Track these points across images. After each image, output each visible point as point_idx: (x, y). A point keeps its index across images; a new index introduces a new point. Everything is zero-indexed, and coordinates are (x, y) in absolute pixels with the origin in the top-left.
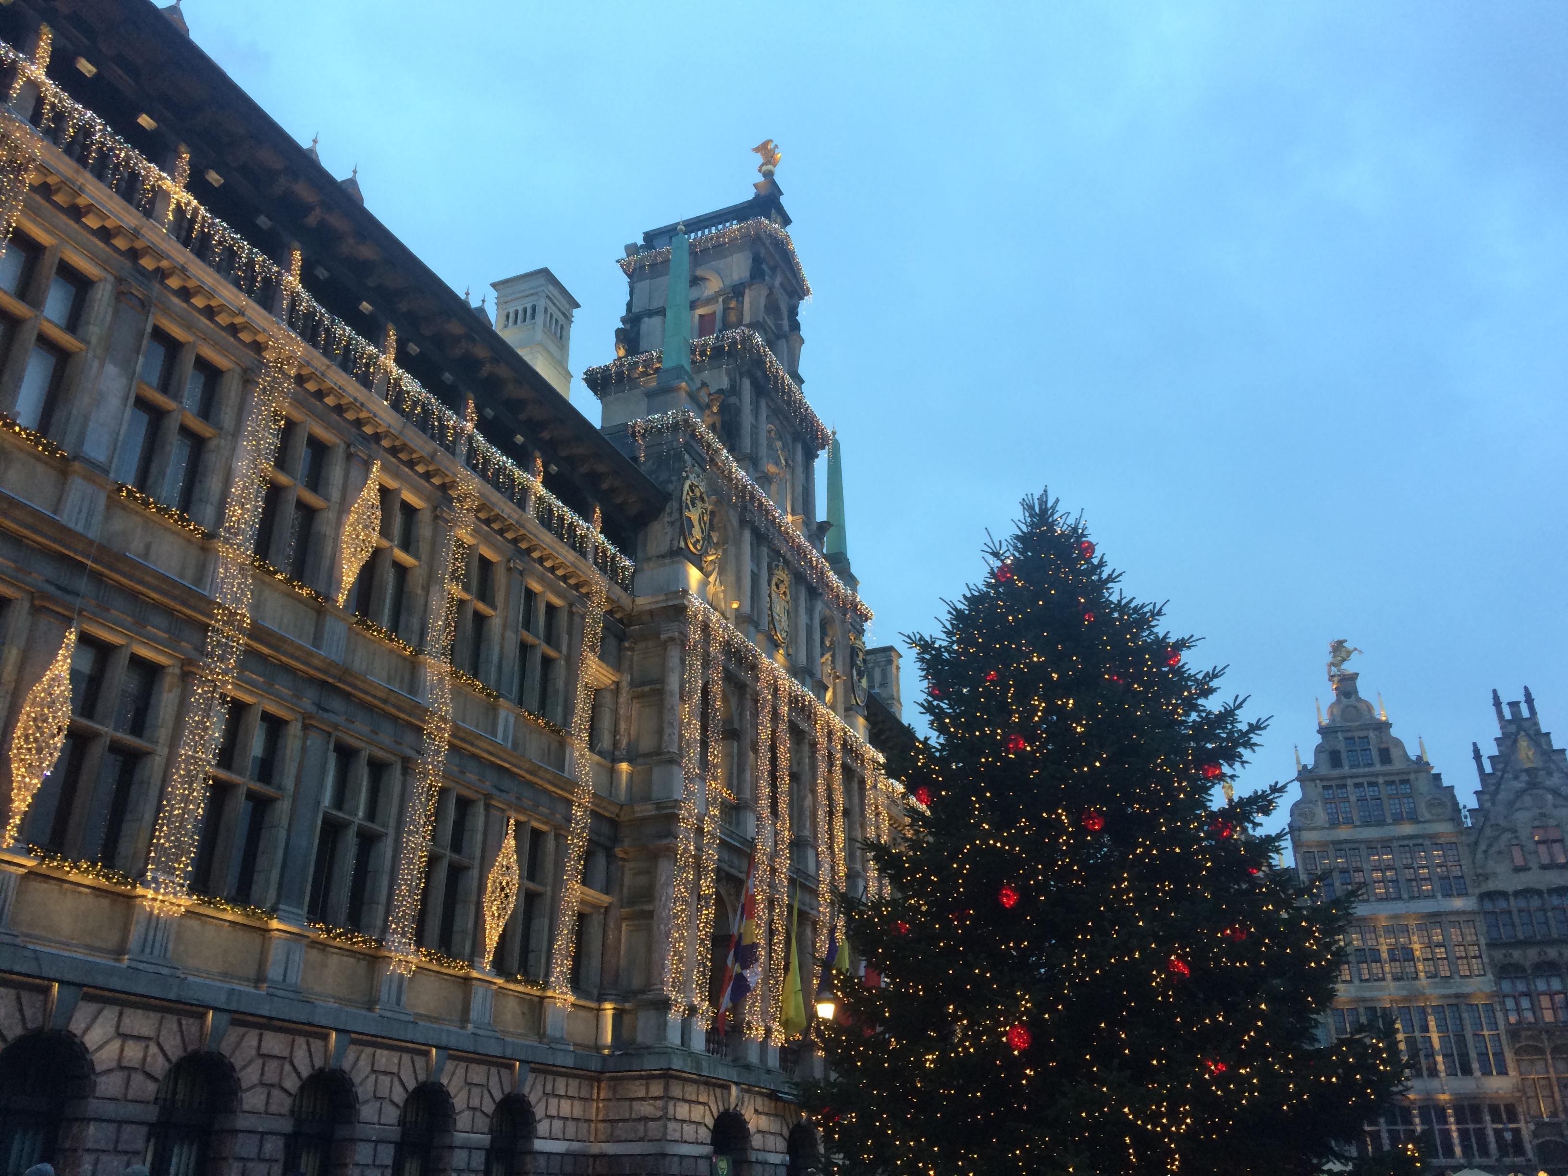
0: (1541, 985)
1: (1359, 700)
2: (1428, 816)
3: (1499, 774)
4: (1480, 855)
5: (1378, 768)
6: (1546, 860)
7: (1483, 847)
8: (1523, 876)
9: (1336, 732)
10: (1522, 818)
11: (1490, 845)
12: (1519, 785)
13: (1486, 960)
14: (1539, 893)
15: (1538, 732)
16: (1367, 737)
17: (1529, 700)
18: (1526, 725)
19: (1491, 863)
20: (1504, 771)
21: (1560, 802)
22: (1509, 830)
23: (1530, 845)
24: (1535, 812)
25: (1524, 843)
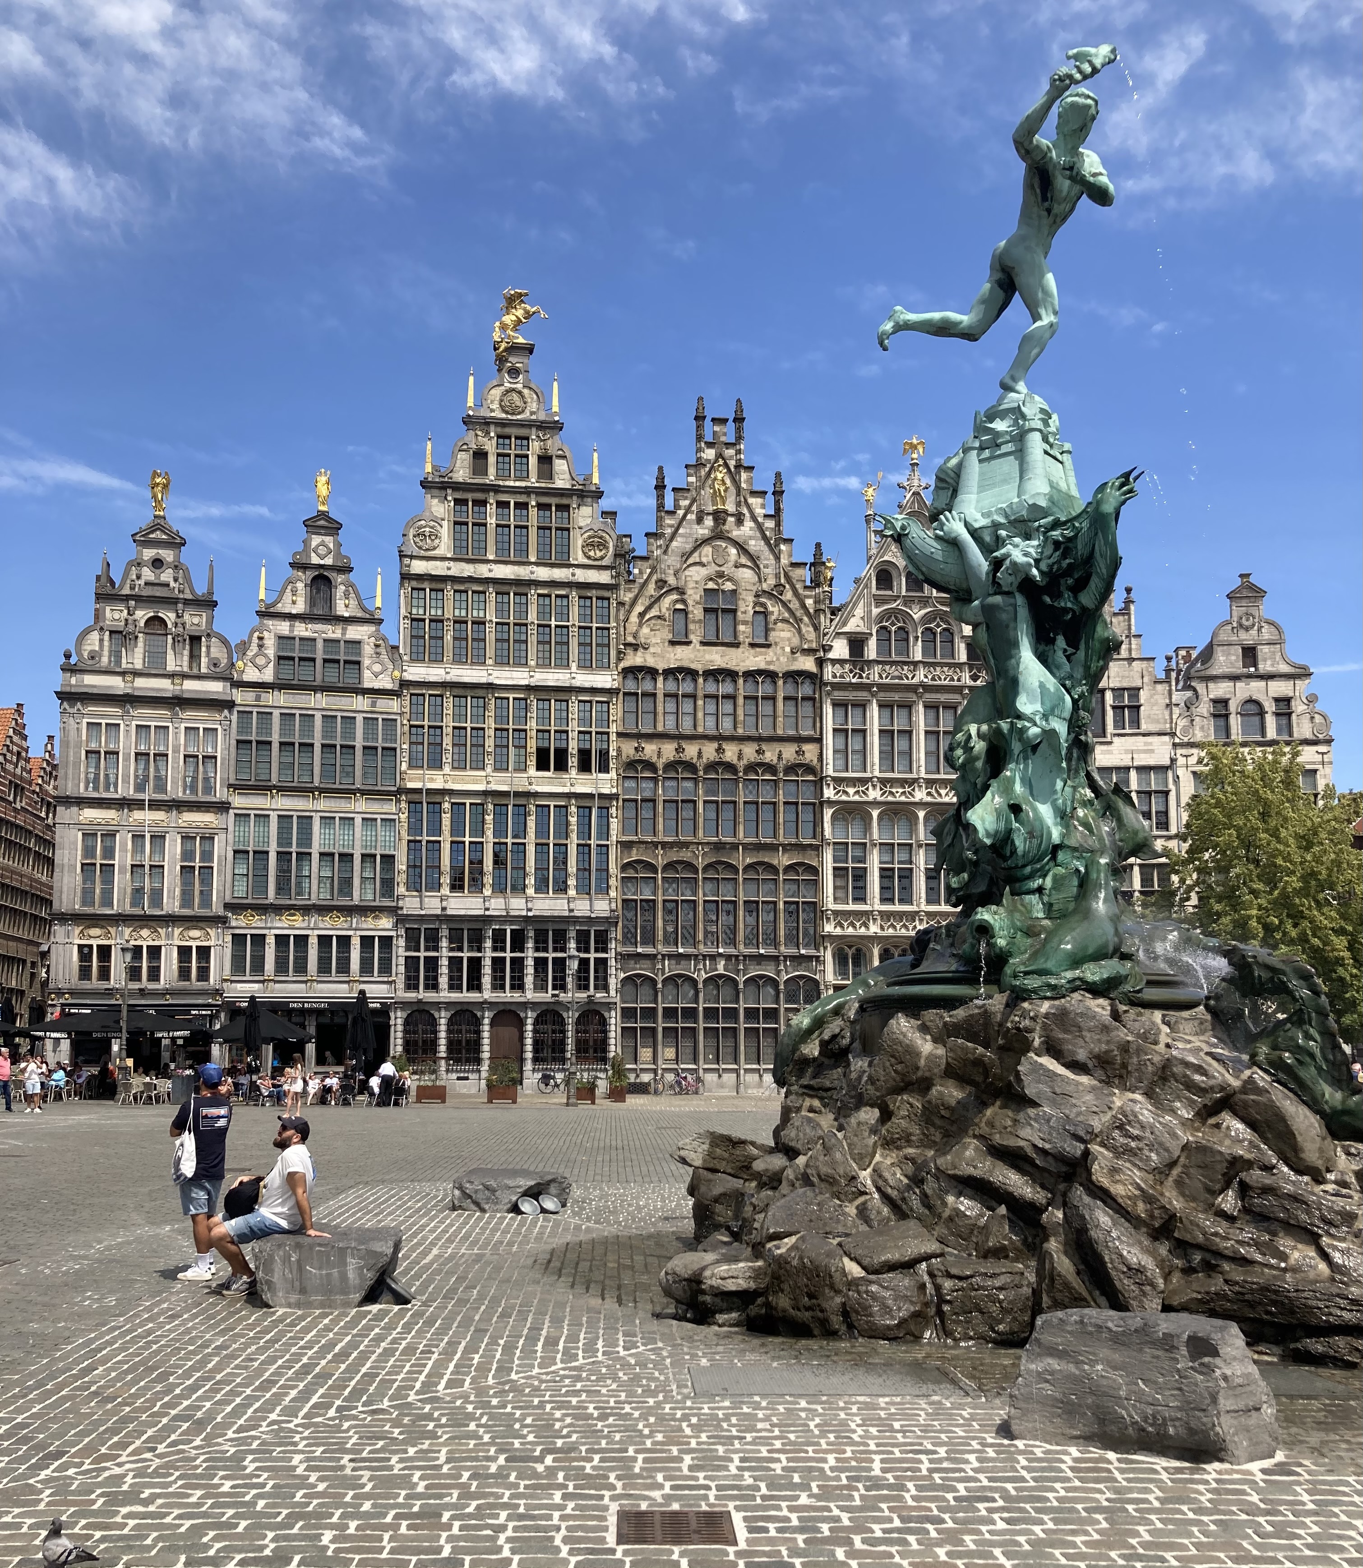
0: (669, 788)
1: (528, 386)
2: (582, 560)
3: (681, 513)
4: (634, 618)
5: (533, 481)
6: (711, 637)
7: (639, 608)
8: (679, 649)
10: (696, 578)
11: (649, 608)
12: (702, 532)
13: (612, 752)
14: (692, 673)
15: (740, 464)
16: (527, 439)
17: (739, 420)
18: (729, 454)
19: (645, 630)
20: (688, 510)
21: (744, 560)
22: (677, 589)
23: (697, 613)
24: (712, 569)
25: (690, 608)
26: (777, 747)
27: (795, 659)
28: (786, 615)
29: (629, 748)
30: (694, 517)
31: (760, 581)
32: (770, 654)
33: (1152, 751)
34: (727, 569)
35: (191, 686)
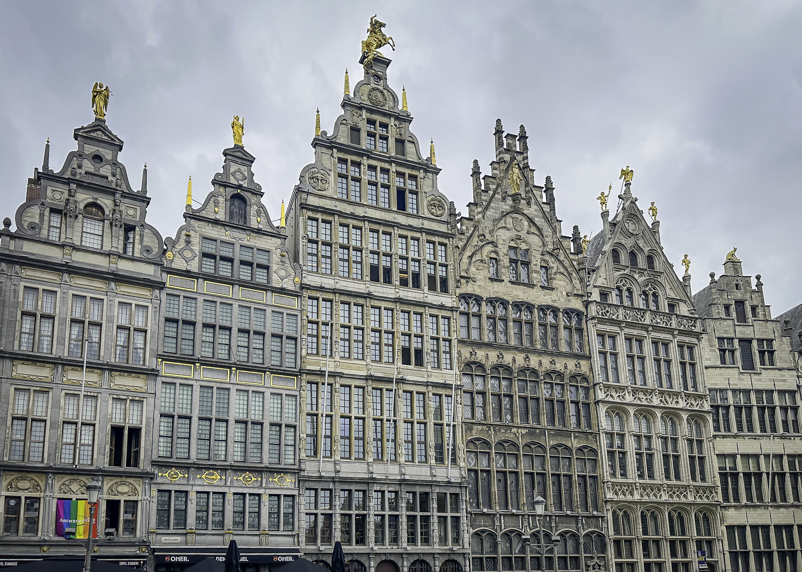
2: (427, 214)
3: (491, 193)
4: (465, 260)
5: (393, 154)
7: (468, 253)
8: (495, 284)
10: (503, 237)
11: (474, 254)
12: (506, 207)
13: (455, 355)
17: (523, 137)
19: (473, 269)
20: (495, 192)
21: (533, 229)
22: (492, 243)
23: (505, 261)
24: (513, 234)
25: (502, 258)
26: (563, 361)
27: (569, 301)
28: (562, 270)
29: (466, 352)
30: (500, 197)
31: (544, 245)
32: (554, 295)
33: (785, 381)
34: (523, 234)
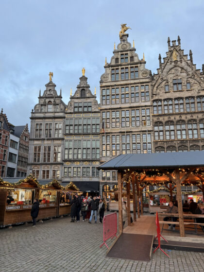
0: (167, 128)
1: (127, 43)
2: (141, 77)
3: (165, 63)
4: (155, 88)
5: (129, 62)
6: (176, 90)
7: (156, 86)
8: (167, 94)
9: (118, 52)
10: (170, 77)
11: (159, 85)
12: (171, 66)
13: (151, 120)
14: (171, 99)
15: (180, 50)
16: (127, 54)
17: (179, 40)
18: (177, 48)
19: (158, 91)
20: (167, 62)
21: (183, 71)
22: (166, 80)
23: (172, 85)
24: (174, 75)
25: (169, 84)
26: (197, 115)
27: (199, 93)
28: (196, 82)
29: (155, 119)
30: (169, 63)
31: (188, 75)
32: (192, 92)
34: (179, 74)
35: (57, 115)
